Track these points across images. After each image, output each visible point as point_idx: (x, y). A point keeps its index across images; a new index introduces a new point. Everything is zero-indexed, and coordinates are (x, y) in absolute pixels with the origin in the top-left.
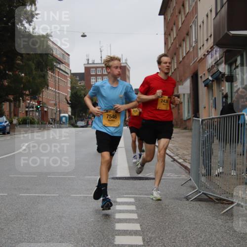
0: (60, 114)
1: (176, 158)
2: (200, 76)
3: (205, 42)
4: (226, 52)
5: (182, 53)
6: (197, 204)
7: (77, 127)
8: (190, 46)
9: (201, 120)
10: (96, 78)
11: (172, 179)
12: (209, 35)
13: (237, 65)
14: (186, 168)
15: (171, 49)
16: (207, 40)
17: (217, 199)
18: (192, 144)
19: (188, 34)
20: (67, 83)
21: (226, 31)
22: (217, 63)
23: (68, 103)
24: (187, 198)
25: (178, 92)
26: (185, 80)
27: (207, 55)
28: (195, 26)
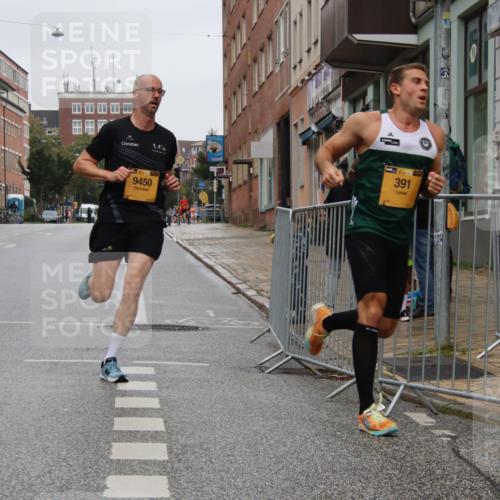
0: (6, 193)
1: (242, 287)
2: (293, 123)
3: (305, 55)
4: (345, 76)
5: (259, 75)
6: (280, 379)
7: (42, 221)
8: (276, 62)
9: (291, 211)
10: (83, 122)
11: (234, 329)
12: (313, 41)
13: (367, 103)
14: (261, 307)
15: (237, 67)
16: (309, 51)
17: (320, 370)
18: (274, 260)
19: (270, 38)
20: (22, 130)
21: (346, 34)
22: (328, 99)
23: (24, 172)
24: (261, 368)
25: (249, 155)
26: (265, 130)
27: (309, 80)
28: (285, 23)
